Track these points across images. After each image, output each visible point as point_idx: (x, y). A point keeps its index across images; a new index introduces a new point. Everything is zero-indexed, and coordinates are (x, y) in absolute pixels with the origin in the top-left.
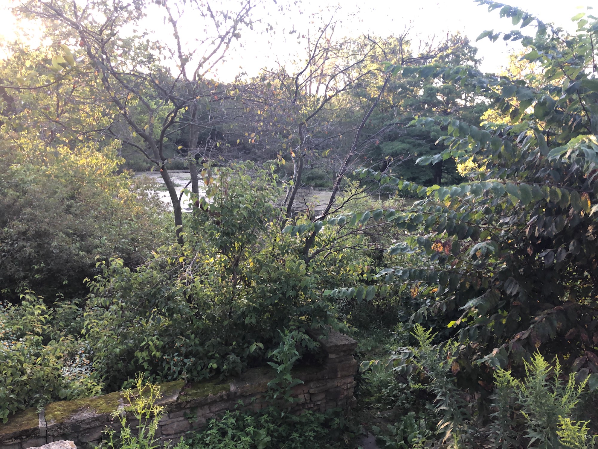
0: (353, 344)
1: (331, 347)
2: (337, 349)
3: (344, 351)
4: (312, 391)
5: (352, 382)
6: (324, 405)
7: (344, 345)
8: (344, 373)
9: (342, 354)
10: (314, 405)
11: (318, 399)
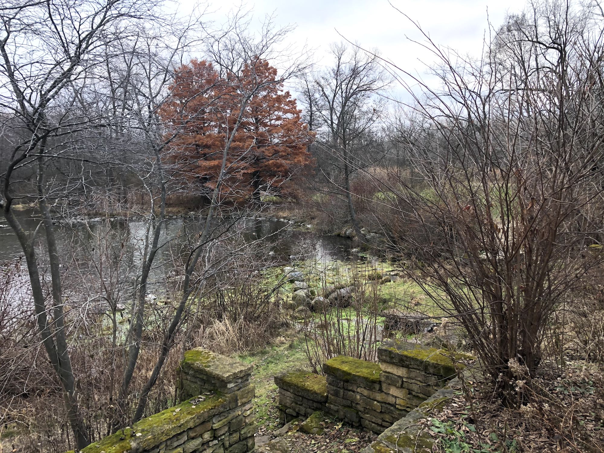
0: (249, 369)
1: (229, 376)
2: (235, 376)
3: (242, 378)
4: (216, 426)
5: (251, 408)
6: (228, 438)
7: (241, 371)
8: (244, 400)
9: (240, 381)
10: (218, 441)
11: (222, 433)
